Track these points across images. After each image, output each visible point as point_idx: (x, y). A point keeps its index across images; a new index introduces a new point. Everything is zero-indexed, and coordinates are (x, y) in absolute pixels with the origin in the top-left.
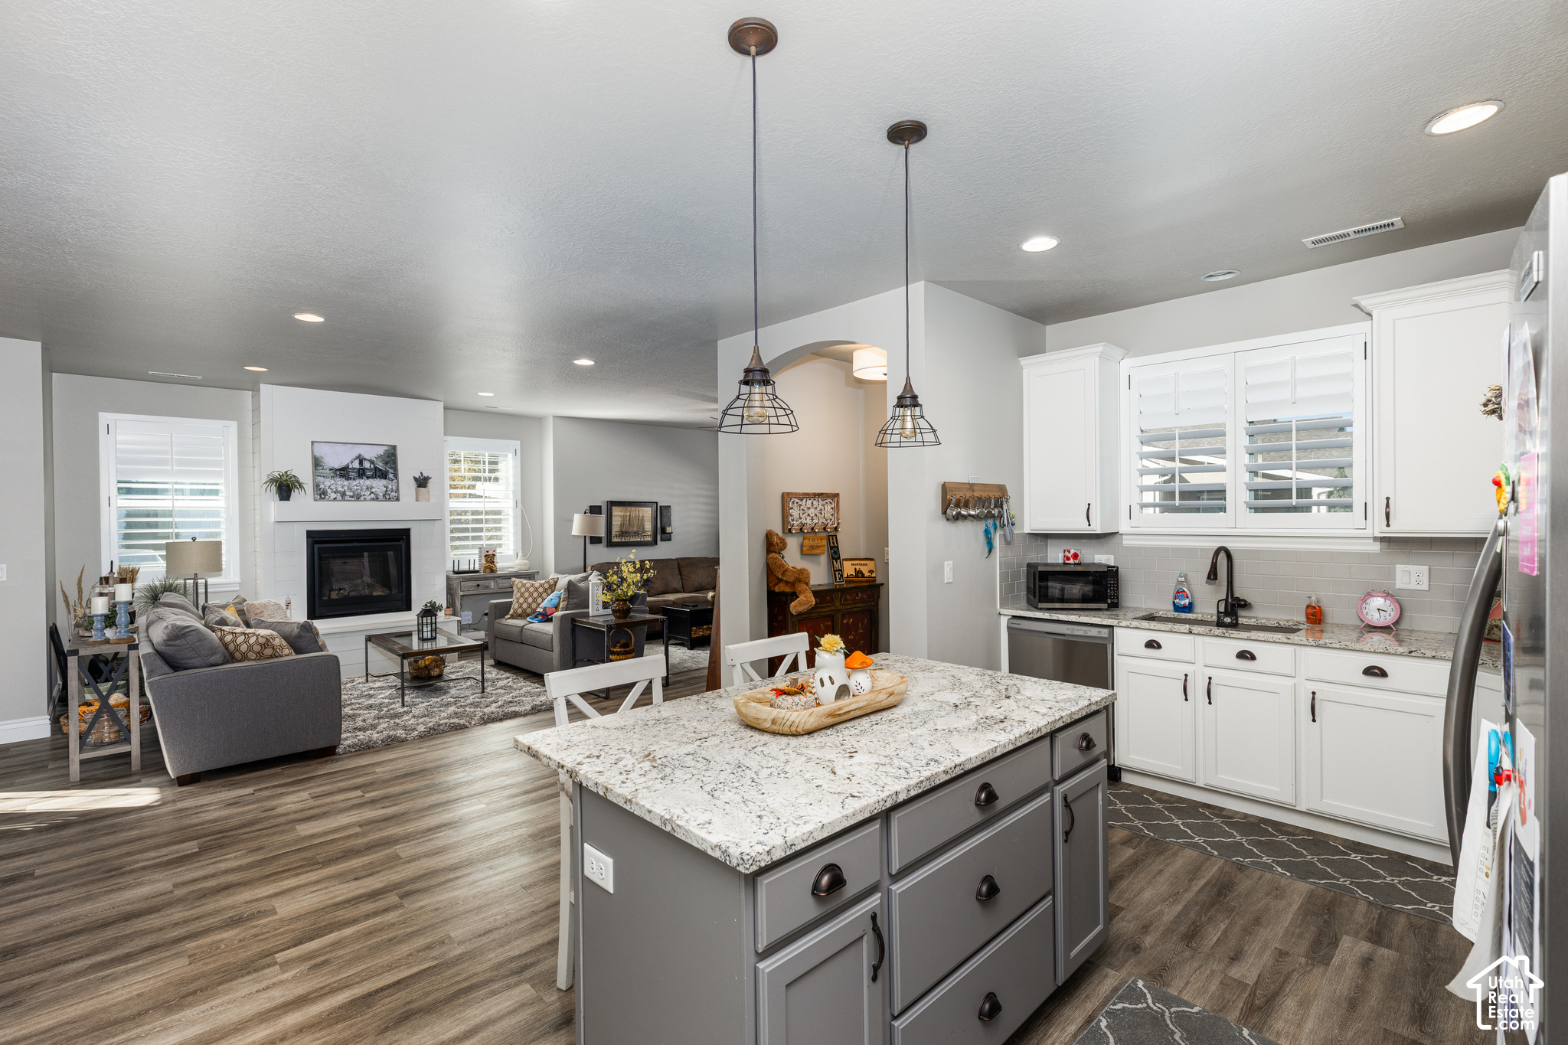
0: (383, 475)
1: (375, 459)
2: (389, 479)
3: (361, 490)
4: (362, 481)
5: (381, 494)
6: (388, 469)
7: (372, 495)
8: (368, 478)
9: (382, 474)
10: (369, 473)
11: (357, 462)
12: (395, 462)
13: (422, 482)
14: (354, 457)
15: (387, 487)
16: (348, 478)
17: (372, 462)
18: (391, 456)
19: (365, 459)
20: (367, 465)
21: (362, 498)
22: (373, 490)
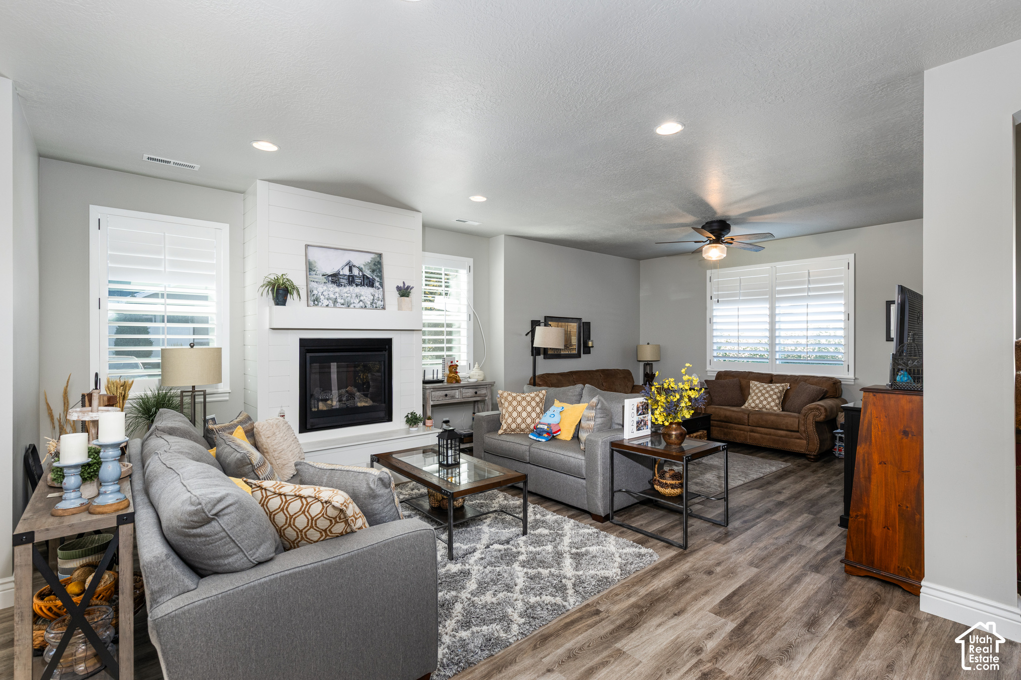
0: (371, 284)
1: (363, 267)
2: (375, 288)
3: (351, 297)
4: (351, 288)
5: (369, 303)
6: (374, 277)
7: (361, 303)
8: (357, 285)
9: (370, 281)
10: (358, 281)
11: (347, 268)
12: (380, 270)
13: (404, 292)
14: (345, 263)
15: (374, 296)
16: (339, 285)
17: (360, 270)
18: (377, 265)
19: (354, 266)
20: (356, 272)
21: (352, 306)
22: (362, 298)
